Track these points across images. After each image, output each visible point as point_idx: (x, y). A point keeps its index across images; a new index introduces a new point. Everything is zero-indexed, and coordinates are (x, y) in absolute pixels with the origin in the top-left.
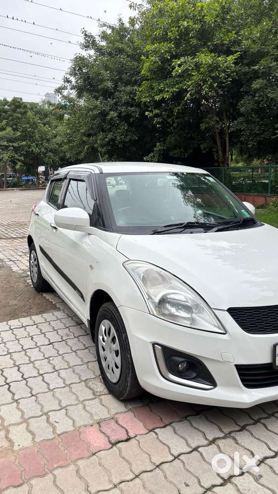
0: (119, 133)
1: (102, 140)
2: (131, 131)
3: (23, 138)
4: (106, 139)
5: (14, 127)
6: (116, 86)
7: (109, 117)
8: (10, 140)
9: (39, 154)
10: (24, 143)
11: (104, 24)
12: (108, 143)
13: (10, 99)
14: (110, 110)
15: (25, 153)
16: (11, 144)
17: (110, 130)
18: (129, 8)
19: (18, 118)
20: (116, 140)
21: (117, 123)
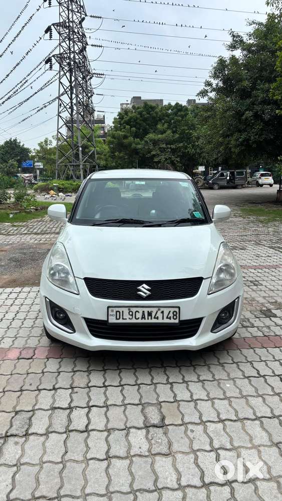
0: (253, 133)
1: (237, 140)
2: (267, 130)
3: (180, 140)
4: (240, 140)
5: (174, 129)
6: (254, 84)
7: (244, 117)
8: (169, 143)
9: (194, 155)
10: (181, 144)
11: (253, 22)
12: (242, 144)
13: (173, 104)
14: (246, 110)
15: (181, 154)
16: (169, 146)
17: (245, 130)
18: (266, 6)
19: (179, 121)
20: (250, 140)
21: (252, 123)
